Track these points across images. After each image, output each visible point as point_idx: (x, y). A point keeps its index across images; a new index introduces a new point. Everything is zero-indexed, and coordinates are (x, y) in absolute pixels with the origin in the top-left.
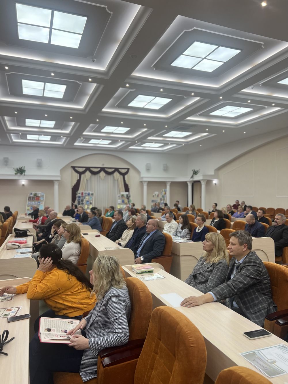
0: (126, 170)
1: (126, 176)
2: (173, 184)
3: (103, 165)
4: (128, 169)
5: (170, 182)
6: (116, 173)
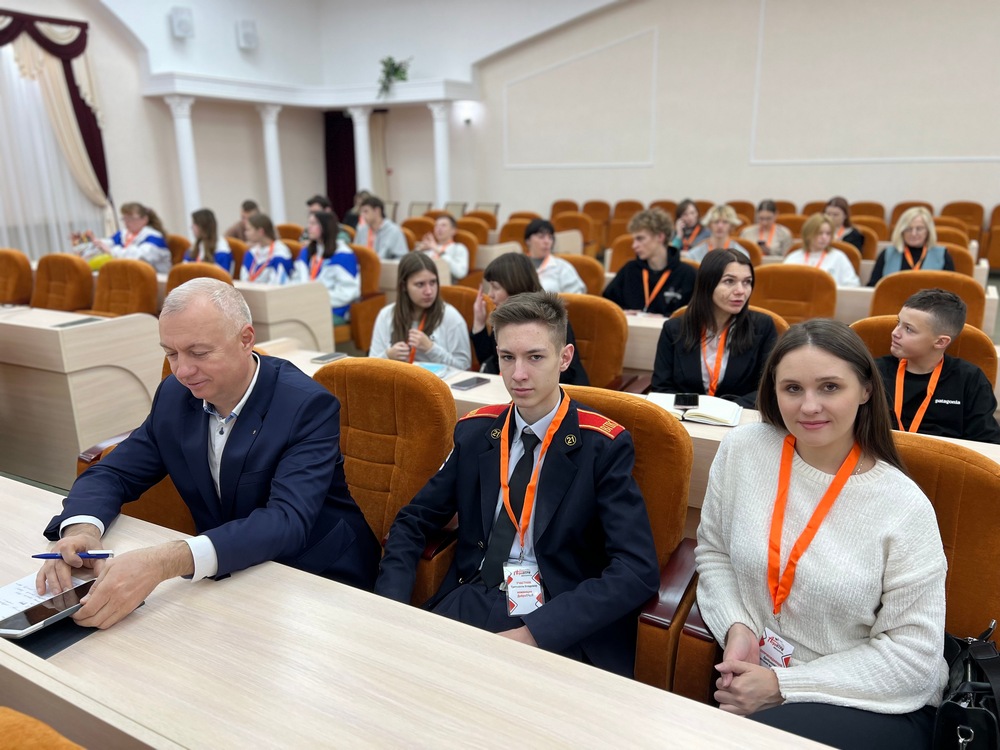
0: (75, 32)
1: (78, 64)
2: (290, 115)
4: (83, 26)
5: (278, 109)
6: (24, 41)
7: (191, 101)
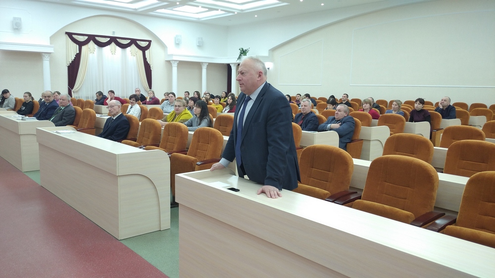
1: (147, 52)
2: (211, 66)
3: (114, 33)
4: (150, 42)
5: (207, 64)
6: (133, 46)
7: (178, 62)
